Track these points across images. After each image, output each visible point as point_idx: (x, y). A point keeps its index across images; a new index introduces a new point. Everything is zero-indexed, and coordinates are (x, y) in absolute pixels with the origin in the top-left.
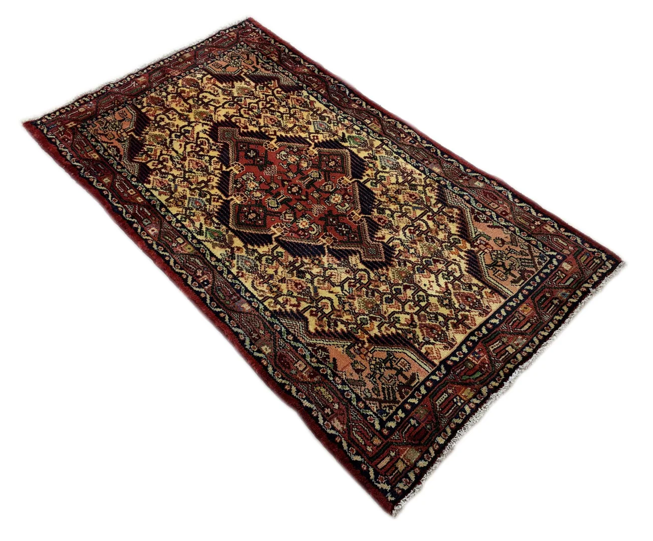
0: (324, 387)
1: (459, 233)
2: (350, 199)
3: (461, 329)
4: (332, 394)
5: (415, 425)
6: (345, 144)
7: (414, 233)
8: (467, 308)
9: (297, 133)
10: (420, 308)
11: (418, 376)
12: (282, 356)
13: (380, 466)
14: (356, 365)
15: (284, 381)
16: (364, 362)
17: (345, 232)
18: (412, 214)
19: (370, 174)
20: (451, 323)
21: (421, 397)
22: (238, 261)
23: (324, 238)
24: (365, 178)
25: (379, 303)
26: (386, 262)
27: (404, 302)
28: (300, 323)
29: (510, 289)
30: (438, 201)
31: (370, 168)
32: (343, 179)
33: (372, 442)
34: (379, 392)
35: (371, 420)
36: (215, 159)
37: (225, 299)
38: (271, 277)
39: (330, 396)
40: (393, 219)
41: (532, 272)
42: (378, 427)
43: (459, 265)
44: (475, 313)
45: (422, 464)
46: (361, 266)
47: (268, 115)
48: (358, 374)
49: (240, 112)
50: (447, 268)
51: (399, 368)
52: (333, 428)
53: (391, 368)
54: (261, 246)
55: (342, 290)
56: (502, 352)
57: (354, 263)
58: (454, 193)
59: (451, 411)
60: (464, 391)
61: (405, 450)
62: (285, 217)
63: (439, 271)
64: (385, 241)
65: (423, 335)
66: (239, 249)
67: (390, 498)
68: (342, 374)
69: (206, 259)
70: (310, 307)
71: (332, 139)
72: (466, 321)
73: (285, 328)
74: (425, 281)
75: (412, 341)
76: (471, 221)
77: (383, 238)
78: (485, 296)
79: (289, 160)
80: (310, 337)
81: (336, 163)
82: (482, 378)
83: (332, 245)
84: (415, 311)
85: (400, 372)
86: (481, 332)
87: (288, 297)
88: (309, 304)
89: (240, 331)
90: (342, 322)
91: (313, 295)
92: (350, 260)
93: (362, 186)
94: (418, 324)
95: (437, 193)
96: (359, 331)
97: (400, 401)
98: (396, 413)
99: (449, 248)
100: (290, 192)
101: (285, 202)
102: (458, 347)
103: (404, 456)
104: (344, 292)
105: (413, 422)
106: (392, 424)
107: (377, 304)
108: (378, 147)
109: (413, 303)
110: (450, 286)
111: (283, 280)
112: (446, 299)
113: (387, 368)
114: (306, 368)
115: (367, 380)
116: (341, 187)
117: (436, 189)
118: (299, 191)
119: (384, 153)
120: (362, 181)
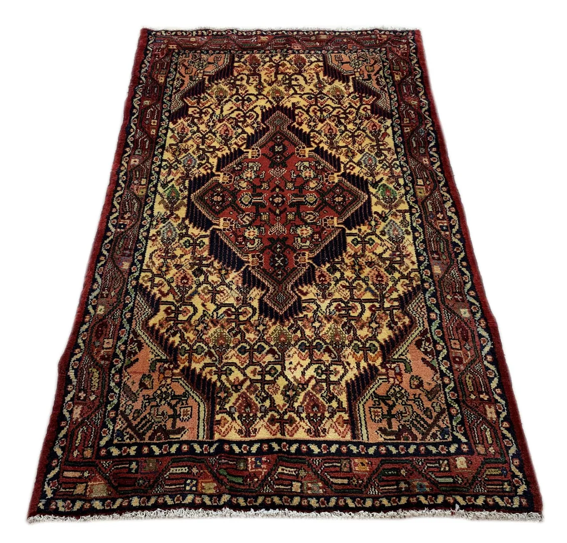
0: (99, 374)
1: (384, 343)
2: (317, 240)
3: (274, 428)
4: (100, 385)
5: (132, 469)
6: (371, 190)
7: (339, 311)
8: (304, 415)
9: (340, 154)
10: (261, 379)
11: (184, 433)
12: (105, 325)
13: (66, 474)
14: (146, 379)
15: (82, 345)
16: (156, 383)
17: (276, 265)
18: (359, 293)
19: (363, 231)
20: (272, 415)
21: (165, 452)
22: (164, 227)
23: (253, 256)
24: (354, 231)
25: (232, 345)
26: (281, 316)
27: (253, 363)
28: (149, 311)
29: (371, 433)
30: (400, 299)
31: (370, 225)
32: (332, 218)
33: (84, 450)
34: (138, 417)
35: (104, 432)
36: (245, 136)
37: (119, 248)
38: (174, 257)
39: (97, 385)
40: (335, 285)
41: (415, 438)
42: (103, 443)
43: (346, 371)
44: (306, 425)
45: (98, 505)
46: (255, 304)
47: (333, 124)
48: (140, 388)
49: (309, 108)
50: (331, 364)
51: (178, 413)
52: (71, 412)
53: (173, 407)
54: (196, 228)
55: (214, 311)
56: (287, 483)
57: (252, 296)
58: (426, 303)
59: (174, 487)
60: (209, 482)
61: (99, 481)
62: (244, 217)
63: (319, 361)
64: (303, 298)
65: (234, 404)
66: (177, 217)
67: (41, 506)
68: (126, 376)
69: (144, 208)
70: (172, 303)
71: (365, 178)
72: (287, 425)
73: (134, 305)
74: (295, 359)
75: (218, 400)
76: (410, 341)
77: (305, 294)
78: (335, 419)
79: (303, 173)
80: (142, 327)
81: (344, 201)
82: (237, 486)
83: (253, 268)
84: (253, 378)
85: (175, 416)
86: (289, 448)
87: (165, 283)
88: (174, 301)
89: (99, 280)
90: (182, 337)
91: (186, 296)
92: (251, 291)
93: (343, 235)
94: (241, 391)
95: (409, 291)
96: (187, 355)
97: (144, 439)
98: (129, 446)
99: (357, 349)
100: (271, 199)
101: (258, 206)
102: (251, 441)
103: (92, 485)
104: (215, 313)
105: (134, 466)
106: (115, 452)
107: (228, 345)
108: (400, 211)
109: (260, 370)
110: (313, 382)
111: (178, 266)
112: (293, 390)
113: (169, 404)
114: (109, 348)
115: (141, 399)
116: (322, 224)
117: (412, 287)
118: (280, 203)
119: (400, 220)
120: (348, 231)
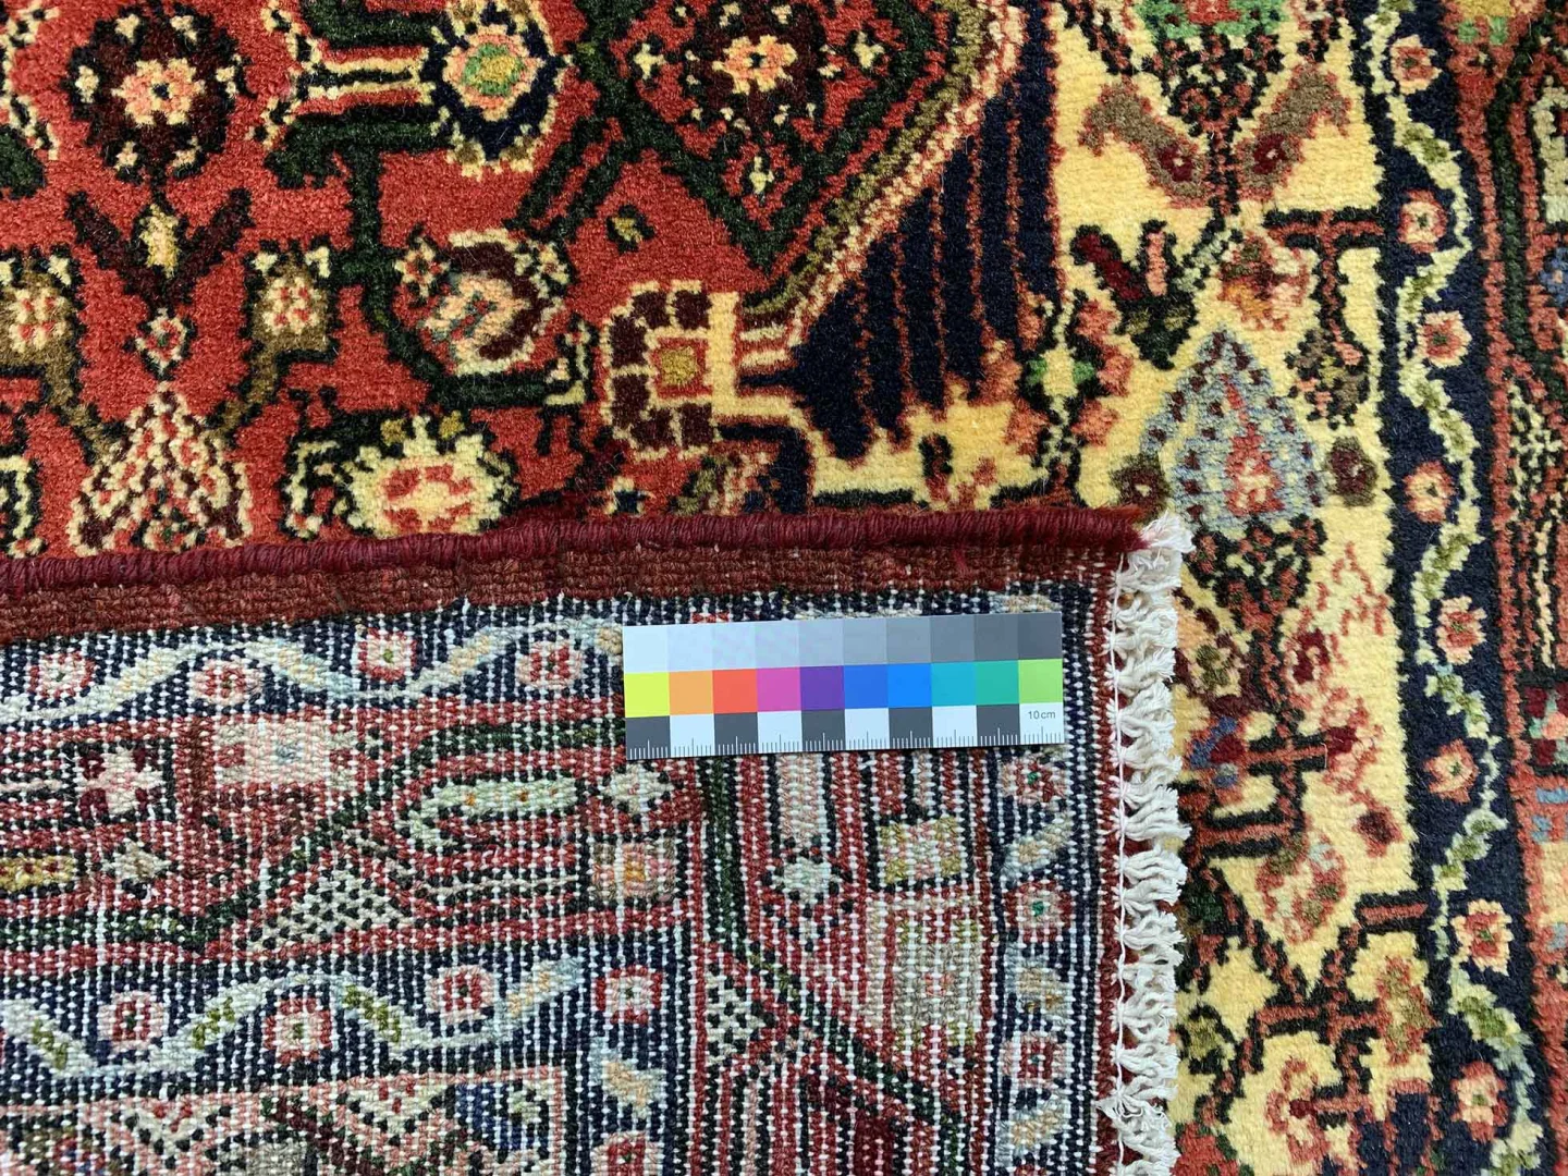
19: (963, 464)
24: (883, 466)
31: (1032, 397)
32: (694, 311)
81: (805, 81)
100: (87, 82)
108: (1297, 228)
116: (593, 396)
117: (1361, 1118)
118: (180, 136)
119: (1291, 340)
120: (830, 475)
